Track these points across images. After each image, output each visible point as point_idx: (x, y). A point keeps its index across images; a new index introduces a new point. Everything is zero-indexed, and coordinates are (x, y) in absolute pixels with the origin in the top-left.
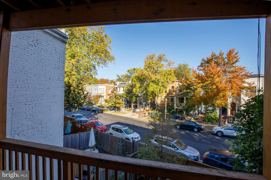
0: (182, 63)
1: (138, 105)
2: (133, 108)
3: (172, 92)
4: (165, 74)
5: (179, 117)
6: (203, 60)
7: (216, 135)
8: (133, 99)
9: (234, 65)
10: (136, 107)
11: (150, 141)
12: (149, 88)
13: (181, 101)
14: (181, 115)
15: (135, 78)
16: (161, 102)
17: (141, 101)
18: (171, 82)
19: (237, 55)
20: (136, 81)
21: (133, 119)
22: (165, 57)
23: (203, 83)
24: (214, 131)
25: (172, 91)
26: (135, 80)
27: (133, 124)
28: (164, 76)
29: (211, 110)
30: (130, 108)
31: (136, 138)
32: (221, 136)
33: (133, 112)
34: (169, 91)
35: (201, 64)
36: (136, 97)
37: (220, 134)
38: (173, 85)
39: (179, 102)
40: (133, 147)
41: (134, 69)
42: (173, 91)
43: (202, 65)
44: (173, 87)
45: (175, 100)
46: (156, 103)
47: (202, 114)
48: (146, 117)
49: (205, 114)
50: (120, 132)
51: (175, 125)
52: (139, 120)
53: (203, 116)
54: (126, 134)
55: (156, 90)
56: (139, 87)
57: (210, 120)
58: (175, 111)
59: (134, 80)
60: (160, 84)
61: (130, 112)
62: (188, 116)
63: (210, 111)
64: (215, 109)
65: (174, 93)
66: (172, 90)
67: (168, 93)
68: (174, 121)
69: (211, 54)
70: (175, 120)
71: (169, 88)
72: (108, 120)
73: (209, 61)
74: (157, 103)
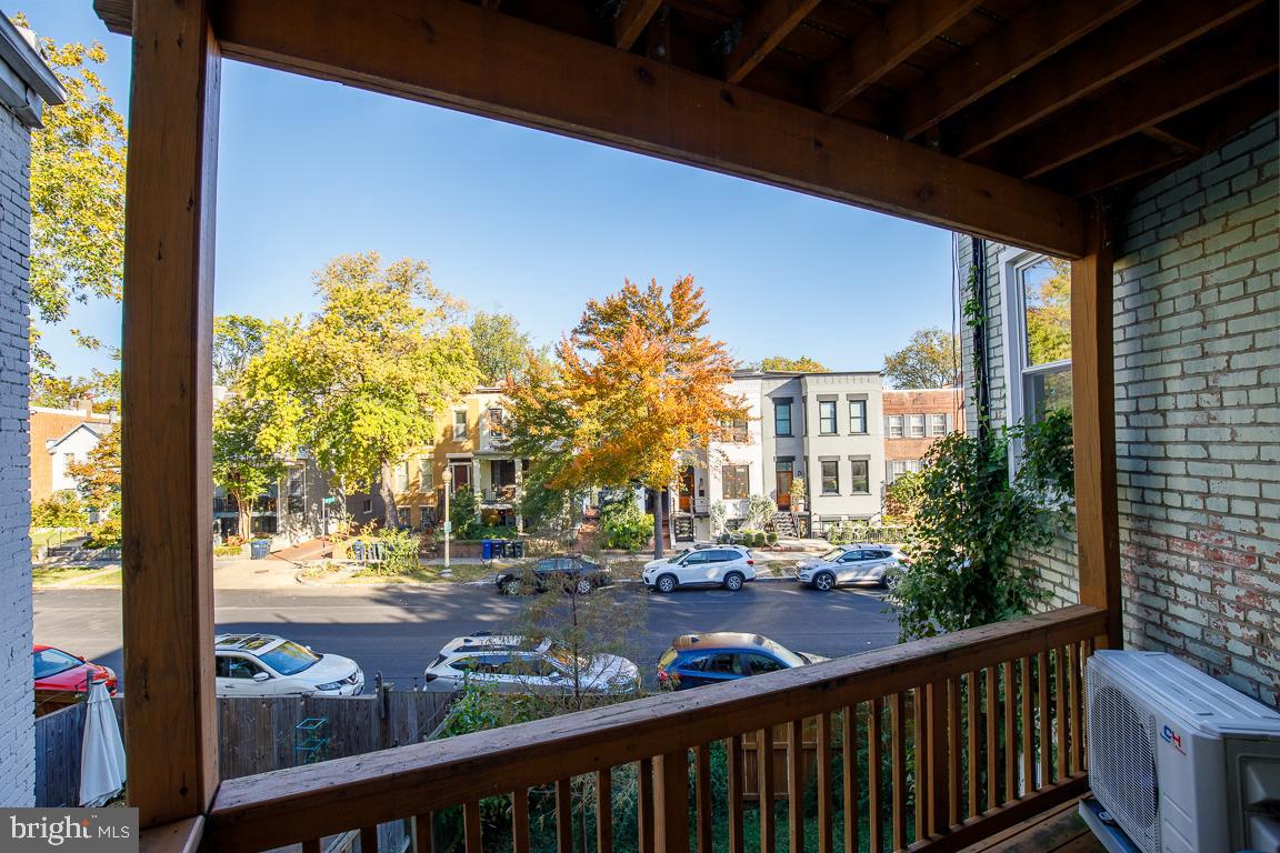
0: (490, 312)
1: (279, 515)
2: (252, 536)
3: (460, 439)
4: (436, 355)
5: (503, 544)
6: (591, 306)
7: (657, 589)
8: (251, 484)
9: (693, 334)
10: (267, 526)
11: (428, 675)
12: (355, 423)
13: (502, 475)
14: (510, 536)
15: (274, 370)
16: (407, 488)
17: (298, 493)
18: (455, 393)
19: (700, 301)
20: (275, 385)
21: (270, 592)
22: (424, 275)
23: (601, 396)
24: (647, 579)
25: (458, 436)
26: (272, 380)
27: (283, 618)
28: (429, 366)
29: (620, 502)
30: (232, 539)
31: (342, 682)
32: (670, 592)
33: (255, 555)
34: (443, 435)
35: (586, 322)
36: (270, 473)
37: (667, 585)
38: (464, 408)
39: (493, 482)
40: (385, 721)
41: (232, 322)
42: (464, 435)
43: (587, 327)
44: (462, 417)
45: (477, 475)
46: (384, 493)
47: (587, 519)
48: (340, 572)
49: (597, 519)
50: (236, 674)
51: (500, 585)
52: (303, 590)
53: (589, 528)
54: (280, 677)
55: (391, 430)
56: (295, 419)
57: (623, 540)
58: (479, 521)
59: (262, 383)
60: (412, 403)
61: (235, 556)
62: (539, 537)
63: (615, 505)
64: (631, 495)
65: (469, 445)
66: (457, 430)
67: (438, 445)
68: (486, 567)
69: (623, 286)
70: (488, 562)
71: (444, 420)
72: (96, 626)
73: (613, 313)
74: (391, 495)
